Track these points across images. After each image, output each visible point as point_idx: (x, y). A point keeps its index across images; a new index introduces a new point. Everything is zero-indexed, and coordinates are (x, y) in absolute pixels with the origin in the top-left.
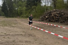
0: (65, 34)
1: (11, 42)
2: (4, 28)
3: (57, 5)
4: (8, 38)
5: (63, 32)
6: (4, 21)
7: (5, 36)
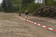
0: (54, 27)
1: (10, 33)
2: (4, 21)
3: (48, 2)
4: (8, 29)
5: (53, 24)
6: (4, 16)
7: (5, 28)
